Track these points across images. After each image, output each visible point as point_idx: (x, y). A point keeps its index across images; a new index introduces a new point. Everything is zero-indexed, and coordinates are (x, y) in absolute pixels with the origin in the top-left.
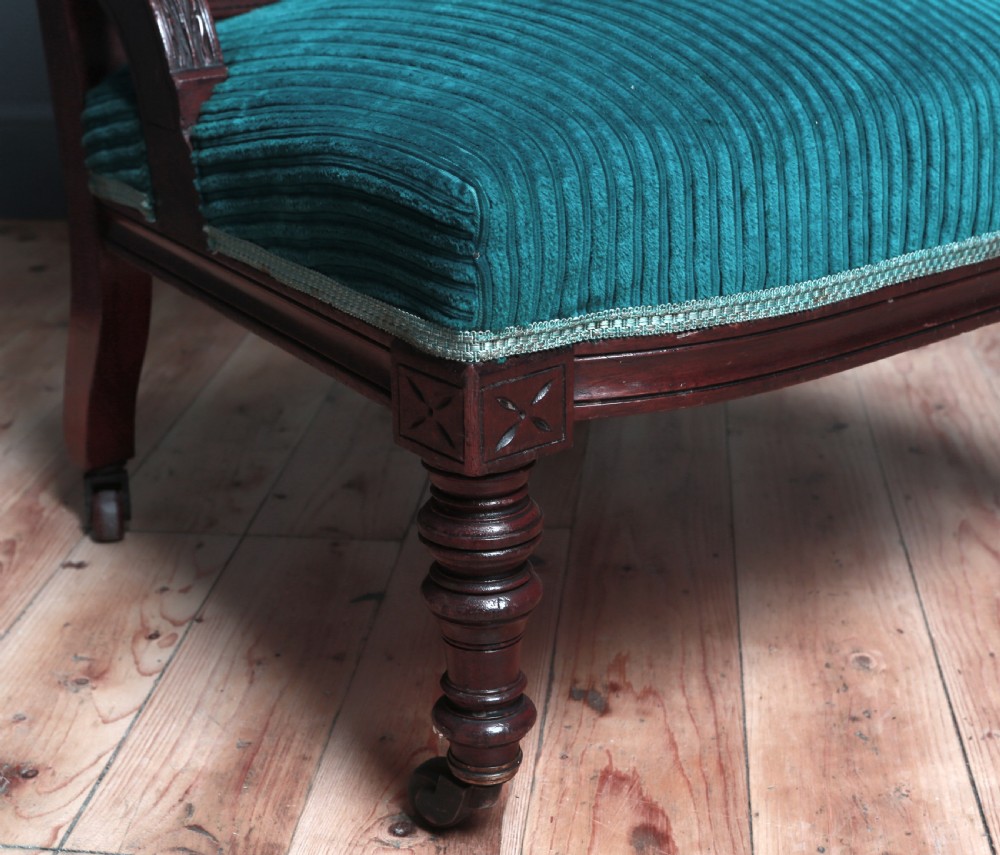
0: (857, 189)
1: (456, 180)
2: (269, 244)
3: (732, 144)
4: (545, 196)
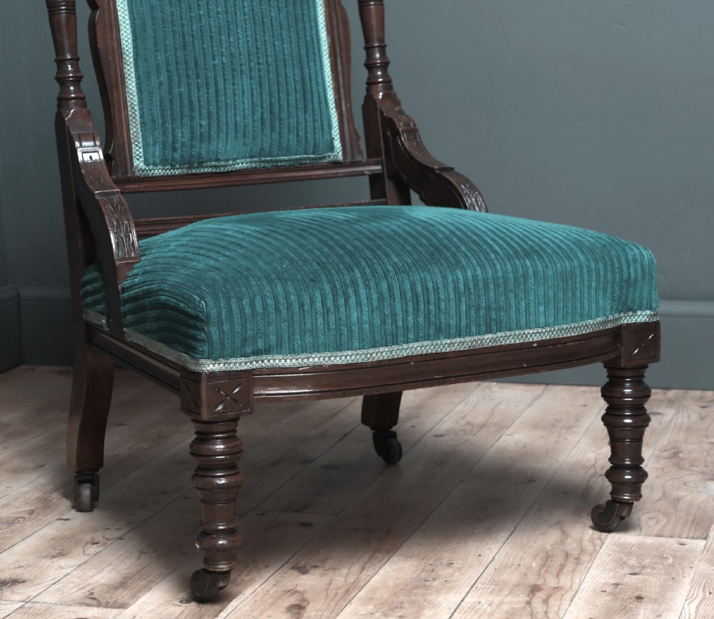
0: (387, 312)
1: (198, 299)
2: (146, 332)
3: (321, 289)
4: (234, 306)
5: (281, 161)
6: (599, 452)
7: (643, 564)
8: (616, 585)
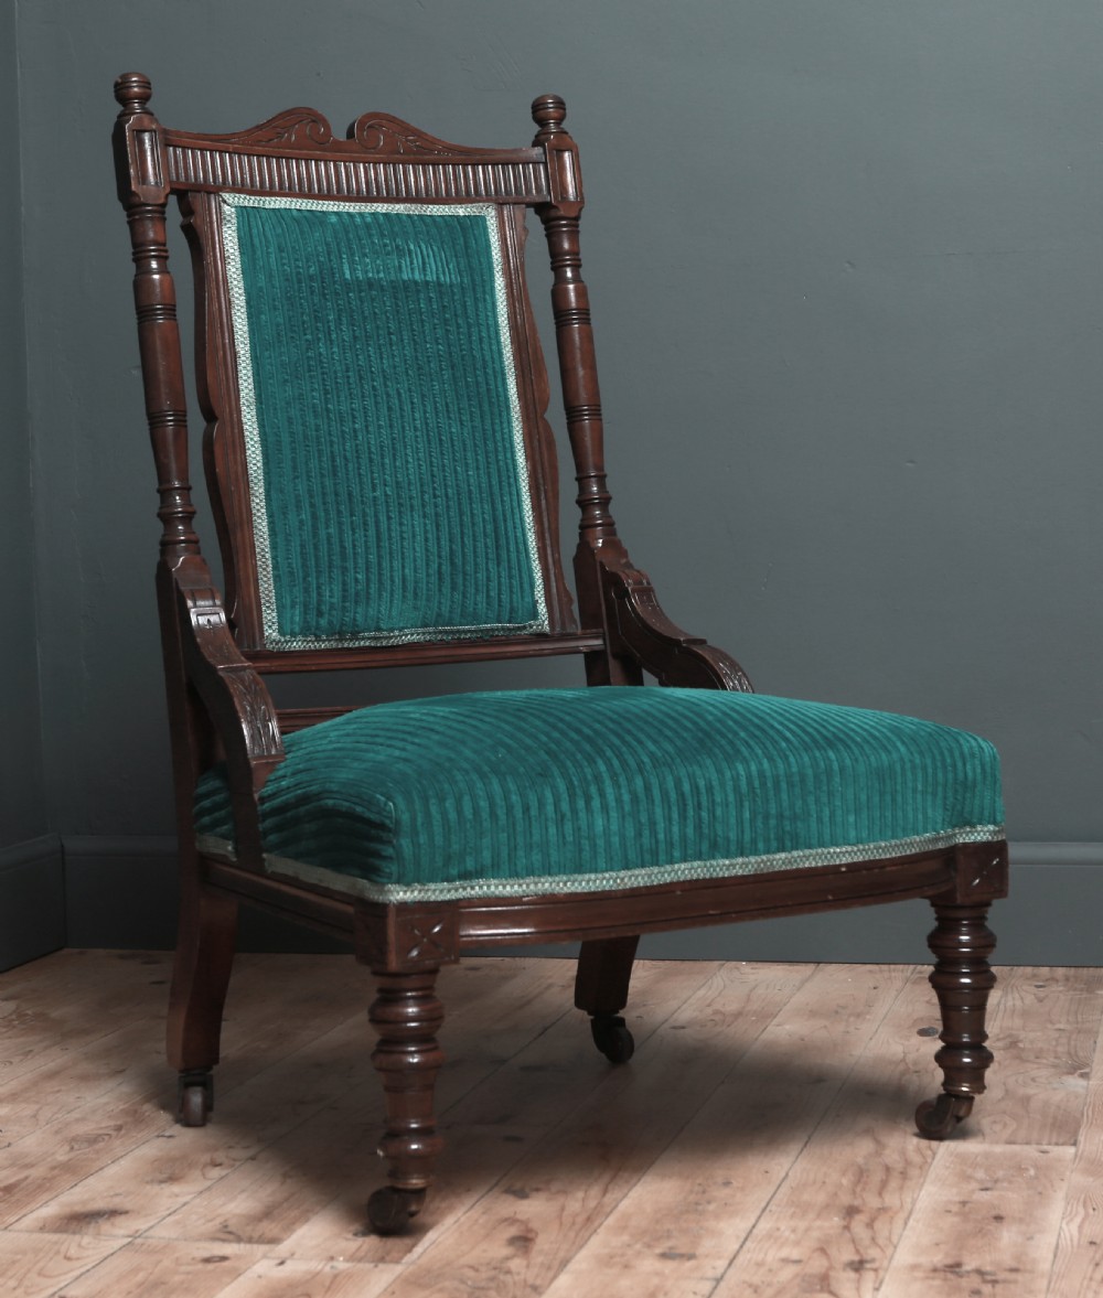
0: (644, 819)
1: (383, 799)
3: (554, 789)
4: (434, 809)
5: (465, 632)
6: (907, 1043)
7: (995, 1177)
8: (964, 1203)
